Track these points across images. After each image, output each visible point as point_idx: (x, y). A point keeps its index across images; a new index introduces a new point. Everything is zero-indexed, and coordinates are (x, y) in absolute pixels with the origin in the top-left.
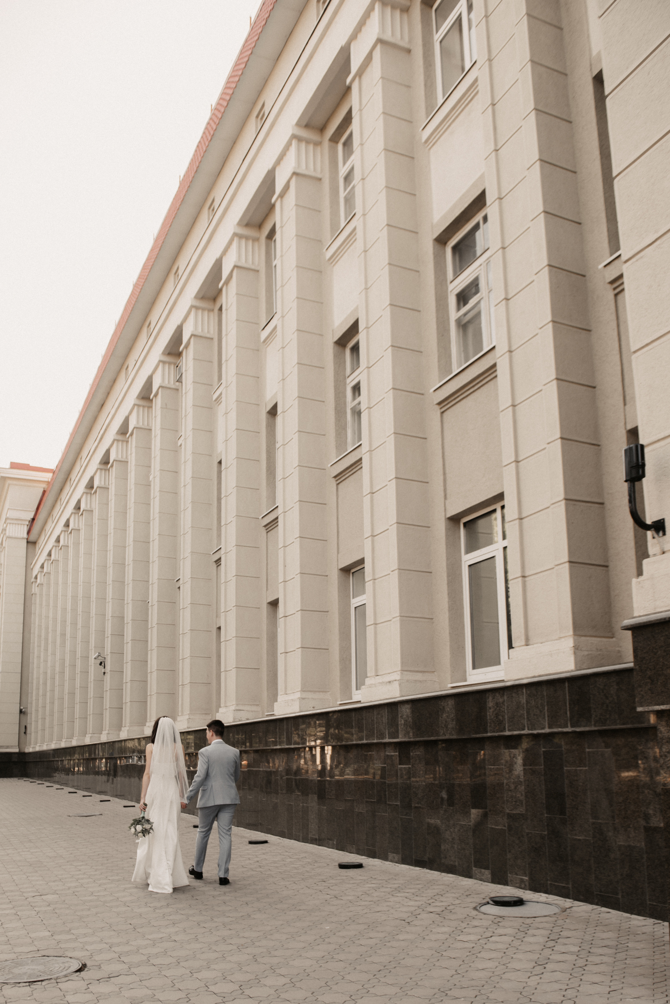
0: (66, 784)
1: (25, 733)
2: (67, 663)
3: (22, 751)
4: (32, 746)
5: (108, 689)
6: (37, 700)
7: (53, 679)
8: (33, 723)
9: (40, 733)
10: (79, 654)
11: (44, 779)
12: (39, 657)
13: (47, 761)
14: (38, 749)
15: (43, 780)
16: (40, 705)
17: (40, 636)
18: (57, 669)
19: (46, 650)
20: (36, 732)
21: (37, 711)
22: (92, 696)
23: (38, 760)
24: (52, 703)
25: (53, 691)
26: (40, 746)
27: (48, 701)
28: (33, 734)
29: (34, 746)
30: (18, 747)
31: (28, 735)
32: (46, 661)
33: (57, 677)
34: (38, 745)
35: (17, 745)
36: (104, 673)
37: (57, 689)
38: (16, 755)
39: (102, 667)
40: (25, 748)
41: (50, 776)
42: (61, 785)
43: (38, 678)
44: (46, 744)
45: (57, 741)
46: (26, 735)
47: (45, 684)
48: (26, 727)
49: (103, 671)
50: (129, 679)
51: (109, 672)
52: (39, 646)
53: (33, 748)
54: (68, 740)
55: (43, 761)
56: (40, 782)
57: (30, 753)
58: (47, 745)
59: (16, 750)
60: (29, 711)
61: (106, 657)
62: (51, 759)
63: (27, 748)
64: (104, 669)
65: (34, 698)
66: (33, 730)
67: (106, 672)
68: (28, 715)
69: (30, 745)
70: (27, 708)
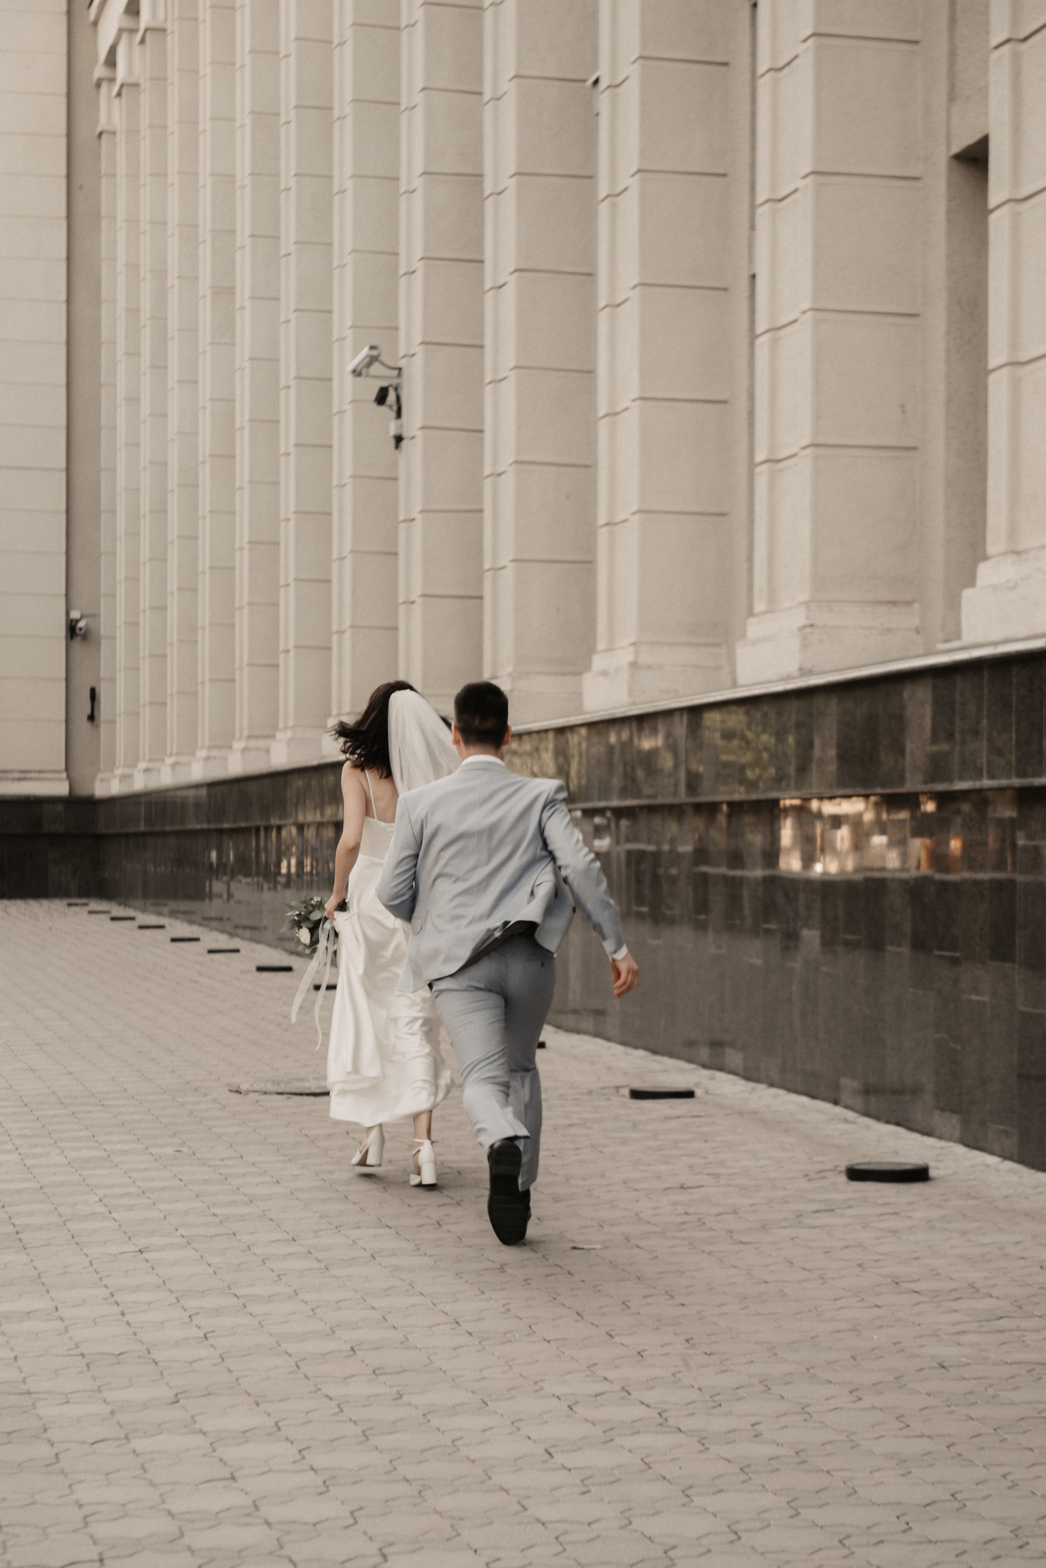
0: (253, 928)
1: (92, 718)
2: (243, 413)
3: (83, 791)
4: (119, 772)
5: (415, 514)
6: (133, 580)
7: (190, 485)
8: (121, 678)
9: (146, 717)
10: (288, 371)
11: (173, 905)
12: (134, 400)
13: (177, 833)
14: (139, 783)
15: (165, 910)
16: (145, 602)
17: (134, 311)
18: (205, 445)
19: (160, 366)
20: (134, 715)
21: (133, 624)
22: (348, 547)
23: (142, 828)
24: (190, 589)
25: (190, 538)
26: (147, 770)
27: (173, 584)
28: (121, 724)
29: (128, 771)
30: (64, 775)
31: (102, 728)
32: (160, 415)
33: (205, 475)
34: (142, 765)
35: (63, 767)
36: (399, 439)
37: (205, 529)
38: (60, 808)
39: (386, 412)
40: (93, 779)
41: (198, 894)
42: (232, 935)
43: (134, 491)
44: (169, 761)
45: (211, 748)
46: (97, 727)
47: (160, 512)
48: (93, 695)
49: (395, 432)
50: (508, 456)
51: (419, 434)
52: (134, 354)
53: (124, 778)
54: (252, 743)
55: (164, 834)
56: (153, 920)
57: (111, 801)
58: (174, 766)
59: (60, 788)
60: (104, 630)
61: (402, 363)
62: (189, 827)
63: (102, 780)
64: (398, 421)
65: (121, 573)
66: (121, 706)
67: (405, 435)
68: (99, 644)
69: (112, 767)
70: (95, 615)
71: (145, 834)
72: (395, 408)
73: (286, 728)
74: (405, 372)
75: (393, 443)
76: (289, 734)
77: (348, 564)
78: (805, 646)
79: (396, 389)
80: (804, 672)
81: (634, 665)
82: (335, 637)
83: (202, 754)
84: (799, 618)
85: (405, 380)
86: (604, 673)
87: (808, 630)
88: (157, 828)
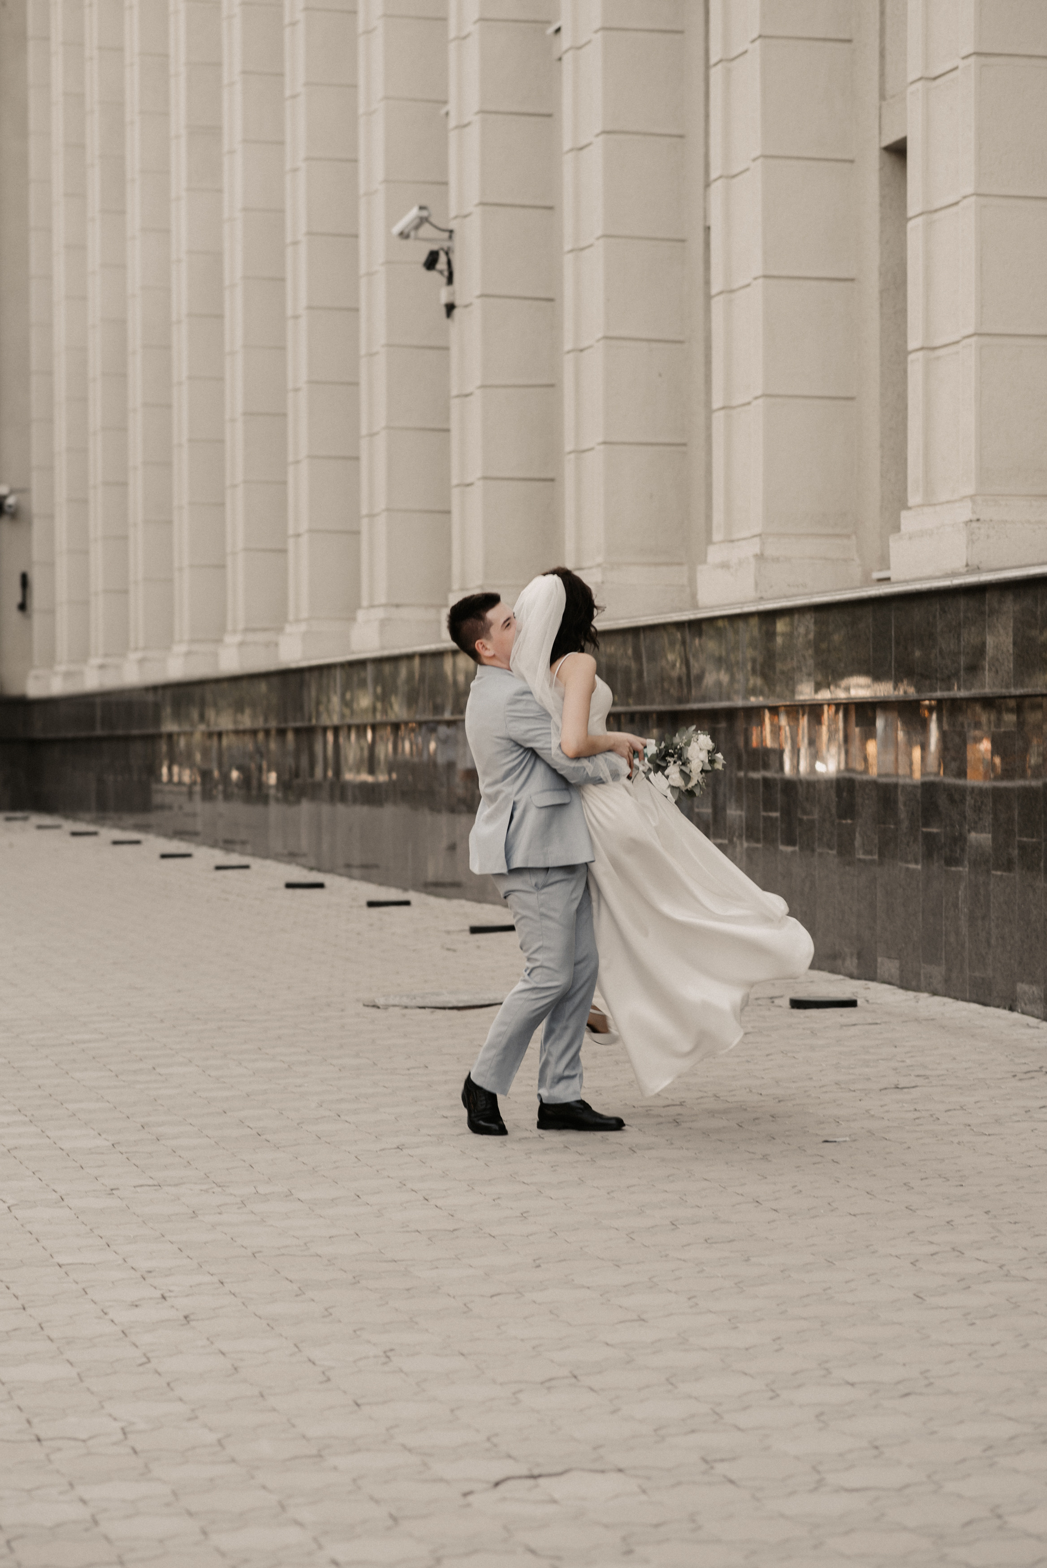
1: (23, 607)
2: (235, 268)
4: (61, 668)
5: (473, 389)
6: (79, 451)
7: (160, 347)
8: (63, 561)
9: (99, 607)
10: (297, 225)
12: (77, 248)
14: (93, 682)
16: (96, 476)
17: (76, 147)
18: (181, 302)
19: (115, 211)
20: (82, 604)
21: (80, 502)
22: (381, 422)
23: (99, 732)
26: (102, 667)
27: (136, 455)
28: (63, 615)
29: (74, 667)
31: (38, 619)
32: (116, 267)
33: (181, 336)
34: (95, 661)
36: (450, 308)
37: (182, 397)
39: (434, 278)
40: (24, 676)
43: (79, 351)
44: (134, 656)
45: (193, 641)
46: (29, 617)
47: (117, 375)
48: (25, 581)
49: (444, 299)
50: (594, 331)
51: (477, 302)
53: (68, 675)
54: (251, 637)
57: (51, 702)
58: (141, 662)
60: (37, 508)
61: (453, 226)
63: (37, 677)
64: (450, 288)
65: (61, 441)
66: (62, 592)
67: (457, 303)
68: (30, 524)
69: (51, 660)
70: (25, 491)
71: (100, 739)
72: (446, 273)
73: (298, 621)
74: (456, 236)
75: (443, 311)
76: (303, 627)
77: (381, 442)
78: (971, 542)
79: (447, 253)
80: (971, 569)
81: (760, 557)
82: (365, 522)
83: (181, 648)
84: (965, 512)
85: (457, 245)
86: (725, 566)
87: (975, 525)
88: (120, 732)
